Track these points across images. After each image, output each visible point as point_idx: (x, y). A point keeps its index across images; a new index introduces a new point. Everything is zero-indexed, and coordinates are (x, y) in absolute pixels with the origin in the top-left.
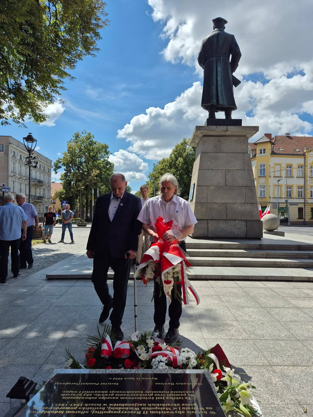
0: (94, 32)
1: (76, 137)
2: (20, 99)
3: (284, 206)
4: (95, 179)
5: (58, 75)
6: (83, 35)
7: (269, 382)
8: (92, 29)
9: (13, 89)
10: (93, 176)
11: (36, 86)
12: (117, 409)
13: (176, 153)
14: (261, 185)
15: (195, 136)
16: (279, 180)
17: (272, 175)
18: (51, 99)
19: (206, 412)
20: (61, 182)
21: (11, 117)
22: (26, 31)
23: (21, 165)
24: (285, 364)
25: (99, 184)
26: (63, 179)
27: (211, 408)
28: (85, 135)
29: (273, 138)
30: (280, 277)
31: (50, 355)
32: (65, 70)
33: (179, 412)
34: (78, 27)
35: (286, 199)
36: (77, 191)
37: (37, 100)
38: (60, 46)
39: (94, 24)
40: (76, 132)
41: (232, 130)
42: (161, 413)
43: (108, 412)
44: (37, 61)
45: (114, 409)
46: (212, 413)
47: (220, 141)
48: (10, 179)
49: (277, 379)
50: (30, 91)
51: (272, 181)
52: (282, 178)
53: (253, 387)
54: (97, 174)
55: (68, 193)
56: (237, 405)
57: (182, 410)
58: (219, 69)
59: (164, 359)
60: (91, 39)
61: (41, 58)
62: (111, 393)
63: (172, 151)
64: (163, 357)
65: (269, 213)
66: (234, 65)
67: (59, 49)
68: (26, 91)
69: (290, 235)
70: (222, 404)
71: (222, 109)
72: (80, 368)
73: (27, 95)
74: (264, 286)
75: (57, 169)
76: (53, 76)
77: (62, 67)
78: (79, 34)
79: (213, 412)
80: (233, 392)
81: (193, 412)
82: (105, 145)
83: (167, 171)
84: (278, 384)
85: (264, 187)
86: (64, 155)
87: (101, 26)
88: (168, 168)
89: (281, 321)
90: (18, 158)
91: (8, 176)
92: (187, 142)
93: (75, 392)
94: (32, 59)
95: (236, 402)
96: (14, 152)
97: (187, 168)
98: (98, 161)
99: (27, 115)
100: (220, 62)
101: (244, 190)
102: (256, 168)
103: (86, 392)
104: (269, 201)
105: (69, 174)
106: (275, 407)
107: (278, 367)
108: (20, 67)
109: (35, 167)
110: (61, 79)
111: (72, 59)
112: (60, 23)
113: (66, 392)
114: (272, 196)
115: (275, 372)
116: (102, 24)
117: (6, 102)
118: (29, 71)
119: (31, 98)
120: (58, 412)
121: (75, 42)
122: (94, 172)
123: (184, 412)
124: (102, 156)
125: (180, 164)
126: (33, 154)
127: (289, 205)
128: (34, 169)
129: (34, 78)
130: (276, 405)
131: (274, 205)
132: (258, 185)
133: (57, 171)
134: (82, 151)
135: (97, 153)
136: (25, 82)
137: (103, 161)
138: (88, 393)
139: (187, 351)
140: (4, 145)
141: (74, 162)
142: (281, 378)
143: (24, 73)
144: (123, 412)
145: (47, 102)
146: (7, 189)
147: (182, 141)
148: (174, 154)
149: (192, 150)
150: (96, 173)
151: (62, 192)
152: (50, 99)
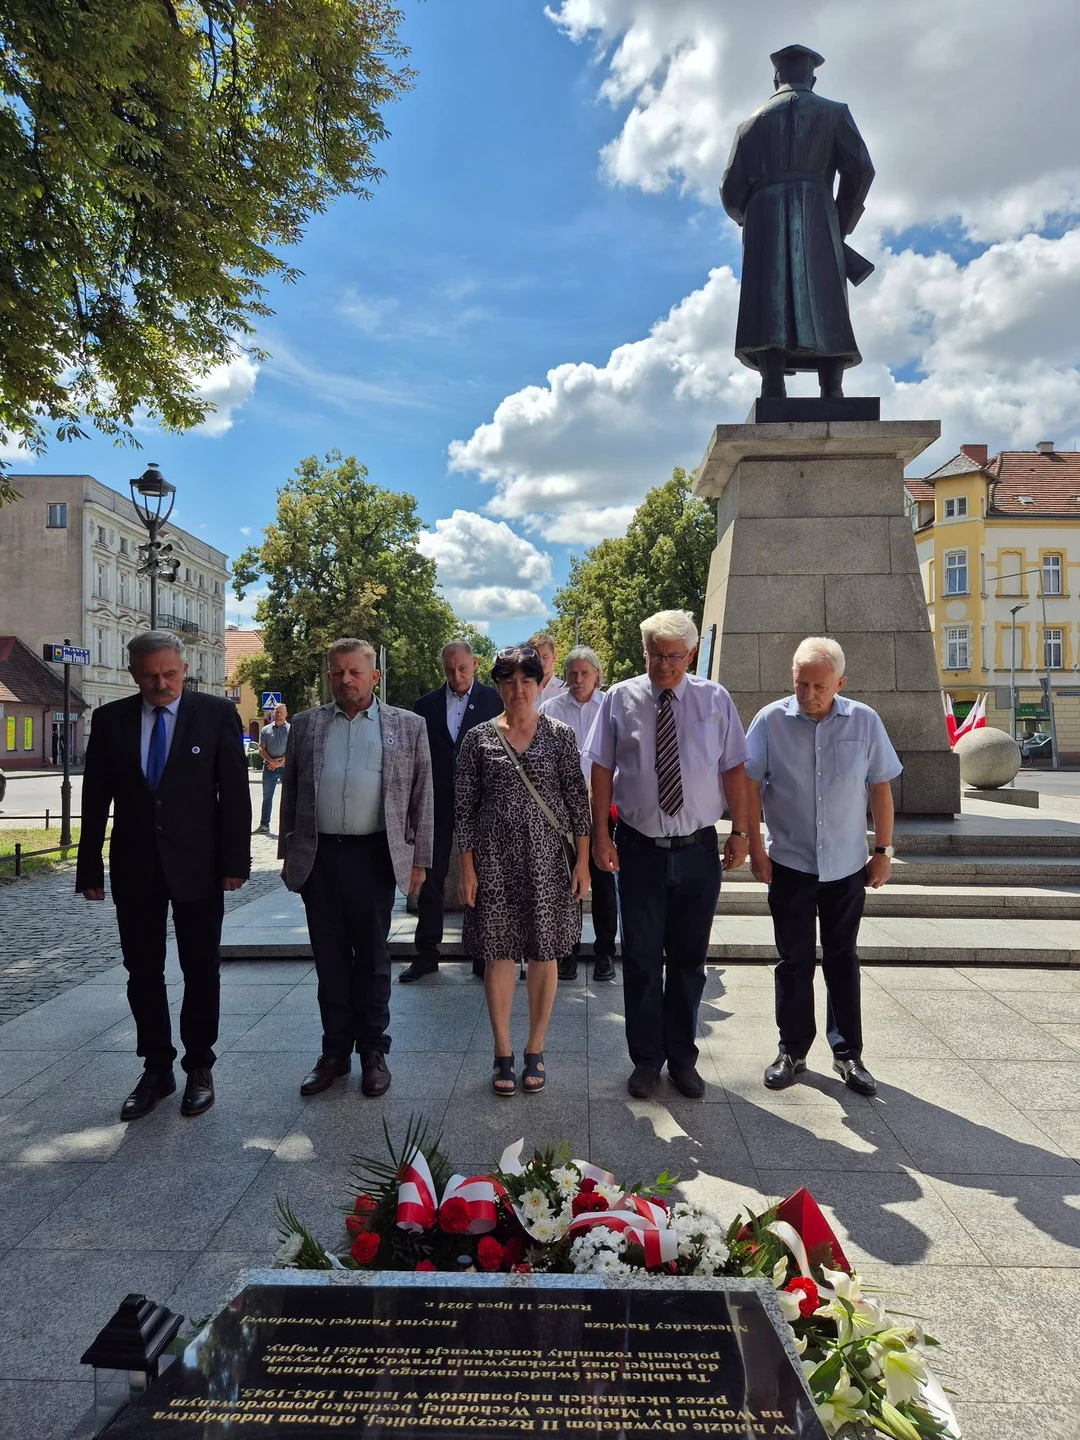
0: (362, 114)
1: (306, 474)
2: (118, 351)
3: (1036, 698)
4: (372, 616)
5: (245, 264)
6: (325, 124)
7: (985, 1324)
8: (357, 105)
9: (93, 316)
10: (365, 606)
11: (171, 305)
12: (454, 1410)
13: (649, 521)
14: (950, 628)
15: (715, 461)
16: (1018, 608)
17: (991, 588)
18: (222, 346)
19: (761, 1426)
20: (259, 628)
21: (87, 411)
22: (136, 121)
23: (125, 572)
24: (1043, 1260)
25: (387, 633)
26: (266, 618)
27: (780, 1413)
28: (335, 466)
29: (994, 461)
30: (1023, 953)
31: (225, 1220)
32: (268, 248)
33: (668, 1426)
34: (310, 98)
35: (1044, 675)
36: (314, 656)
37: (175, 352)
38: (248, 164)
39: (362, 85)
40: (306, 457)
41: (845, 434)
42: (603, 1428)
43: (421, 1421)
44: (173, 220)
45: (441, 1413)
46: (783, 1432)
47: (802, 476)
48: (89, 620)
49: (1015, 1315)
50: (150, 321)
51: (993, 613)
52: (1028, 600)
53: (930, 1342)
54: (379, 598)
55: (282, 664)
56: (874, 1404)
57: (676, 1419)
58: (797, 224)
59: (614, 1239)
60: (354, 137)
61: (186, 209)
62: (432, 1357)
63: (635, 513)
64: (610, 1232)
65: (981, 724)
66: (850, 208)
67: (244, 177)
68: (138, 322)
69: (1058, 801)
70: (820, 1401)
71: (807, 364)
72: (328, 1266)
73: (141, 334)
74: (968, 985)
75: (243, 585)
76: (225, 269)
77: (256, 237)
78: (312, 123)
79: (786, 1427)
80: (857, 1356)
81: (717, 1425)
82: (405, 497)
83: (618, 583)
84: (1019, 1332)
85: (963, 634)
86: (266, 537)
87: (388, 94)
88: (621, 574)
89: (1027, 1107)
90: (116, 547)
91: (81, 611)
92: (686, 479)
93: (310, 1349)
94: (157, 211)
95: (867, 1393)
96: (101, 529)
97: (689, 572)
98: (383, 555)
99: (143, 403)
100: (801, 200)
101: (892, 646)
102: (933, 565)
103: (346, 1349)
104: (981, 684)
105: (283, 600)
106: (1009, 1412)
107: (1018, 1270)
108: (115, 240)
109: (172, 578)
110: (254, 278)
111: (288, 207)
112: (247, 89)
113: (281, 1349)
114: (991, 665)
115: (1007, 1289)
116: (389, 86)
117: (71, 362)
118: (146, 255)
119: (154, 344)
120: (252, 1416)
121: (298, 149)
122: (368, 591)
123: (684, 1426)
124: (394, 535)
125: (664, 559)
126: (163, 534)
127: (1054, 694)
128: (168, 584)
129: (162, 278)
130: (1013, 1408)
131: (1002, 697)
132: (943, 625)
133: (243, 589)
134: (327, 522)
135: (377, 525)
136: (133, 290)
137: (399, 555)
138: (353, 1355)
139: (695, 1212)
140: (68, 505)
141: (300, 559)
142: (1030, 1310)
143: (129, 260)
144: (473, 1424)
145: (209, 356)
146: (78, 654)
147: (669, 477)
148: (644, 524)
149: (707, 507)
150: (374, 593)
151: (262, 662)
152: (218, 348)
